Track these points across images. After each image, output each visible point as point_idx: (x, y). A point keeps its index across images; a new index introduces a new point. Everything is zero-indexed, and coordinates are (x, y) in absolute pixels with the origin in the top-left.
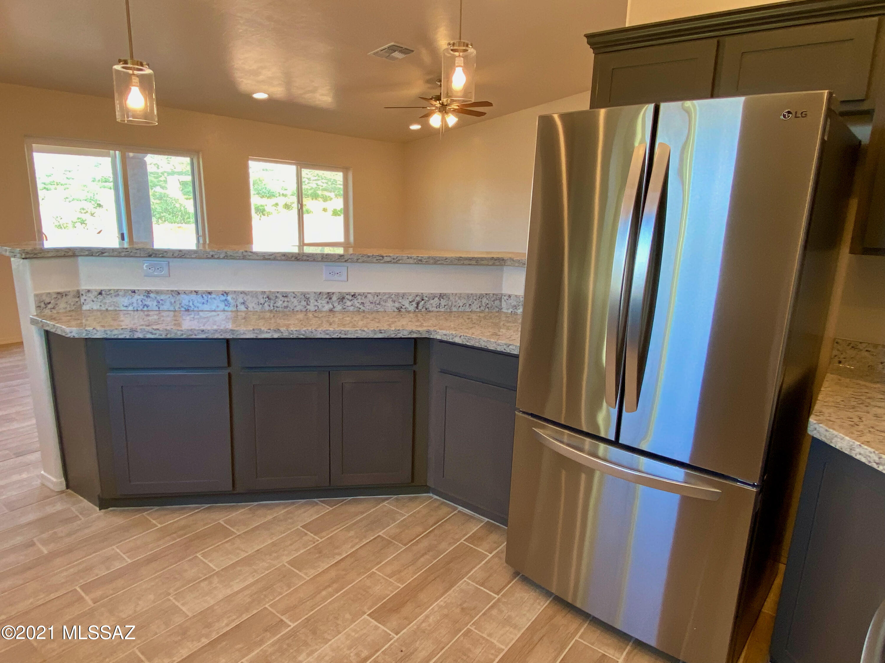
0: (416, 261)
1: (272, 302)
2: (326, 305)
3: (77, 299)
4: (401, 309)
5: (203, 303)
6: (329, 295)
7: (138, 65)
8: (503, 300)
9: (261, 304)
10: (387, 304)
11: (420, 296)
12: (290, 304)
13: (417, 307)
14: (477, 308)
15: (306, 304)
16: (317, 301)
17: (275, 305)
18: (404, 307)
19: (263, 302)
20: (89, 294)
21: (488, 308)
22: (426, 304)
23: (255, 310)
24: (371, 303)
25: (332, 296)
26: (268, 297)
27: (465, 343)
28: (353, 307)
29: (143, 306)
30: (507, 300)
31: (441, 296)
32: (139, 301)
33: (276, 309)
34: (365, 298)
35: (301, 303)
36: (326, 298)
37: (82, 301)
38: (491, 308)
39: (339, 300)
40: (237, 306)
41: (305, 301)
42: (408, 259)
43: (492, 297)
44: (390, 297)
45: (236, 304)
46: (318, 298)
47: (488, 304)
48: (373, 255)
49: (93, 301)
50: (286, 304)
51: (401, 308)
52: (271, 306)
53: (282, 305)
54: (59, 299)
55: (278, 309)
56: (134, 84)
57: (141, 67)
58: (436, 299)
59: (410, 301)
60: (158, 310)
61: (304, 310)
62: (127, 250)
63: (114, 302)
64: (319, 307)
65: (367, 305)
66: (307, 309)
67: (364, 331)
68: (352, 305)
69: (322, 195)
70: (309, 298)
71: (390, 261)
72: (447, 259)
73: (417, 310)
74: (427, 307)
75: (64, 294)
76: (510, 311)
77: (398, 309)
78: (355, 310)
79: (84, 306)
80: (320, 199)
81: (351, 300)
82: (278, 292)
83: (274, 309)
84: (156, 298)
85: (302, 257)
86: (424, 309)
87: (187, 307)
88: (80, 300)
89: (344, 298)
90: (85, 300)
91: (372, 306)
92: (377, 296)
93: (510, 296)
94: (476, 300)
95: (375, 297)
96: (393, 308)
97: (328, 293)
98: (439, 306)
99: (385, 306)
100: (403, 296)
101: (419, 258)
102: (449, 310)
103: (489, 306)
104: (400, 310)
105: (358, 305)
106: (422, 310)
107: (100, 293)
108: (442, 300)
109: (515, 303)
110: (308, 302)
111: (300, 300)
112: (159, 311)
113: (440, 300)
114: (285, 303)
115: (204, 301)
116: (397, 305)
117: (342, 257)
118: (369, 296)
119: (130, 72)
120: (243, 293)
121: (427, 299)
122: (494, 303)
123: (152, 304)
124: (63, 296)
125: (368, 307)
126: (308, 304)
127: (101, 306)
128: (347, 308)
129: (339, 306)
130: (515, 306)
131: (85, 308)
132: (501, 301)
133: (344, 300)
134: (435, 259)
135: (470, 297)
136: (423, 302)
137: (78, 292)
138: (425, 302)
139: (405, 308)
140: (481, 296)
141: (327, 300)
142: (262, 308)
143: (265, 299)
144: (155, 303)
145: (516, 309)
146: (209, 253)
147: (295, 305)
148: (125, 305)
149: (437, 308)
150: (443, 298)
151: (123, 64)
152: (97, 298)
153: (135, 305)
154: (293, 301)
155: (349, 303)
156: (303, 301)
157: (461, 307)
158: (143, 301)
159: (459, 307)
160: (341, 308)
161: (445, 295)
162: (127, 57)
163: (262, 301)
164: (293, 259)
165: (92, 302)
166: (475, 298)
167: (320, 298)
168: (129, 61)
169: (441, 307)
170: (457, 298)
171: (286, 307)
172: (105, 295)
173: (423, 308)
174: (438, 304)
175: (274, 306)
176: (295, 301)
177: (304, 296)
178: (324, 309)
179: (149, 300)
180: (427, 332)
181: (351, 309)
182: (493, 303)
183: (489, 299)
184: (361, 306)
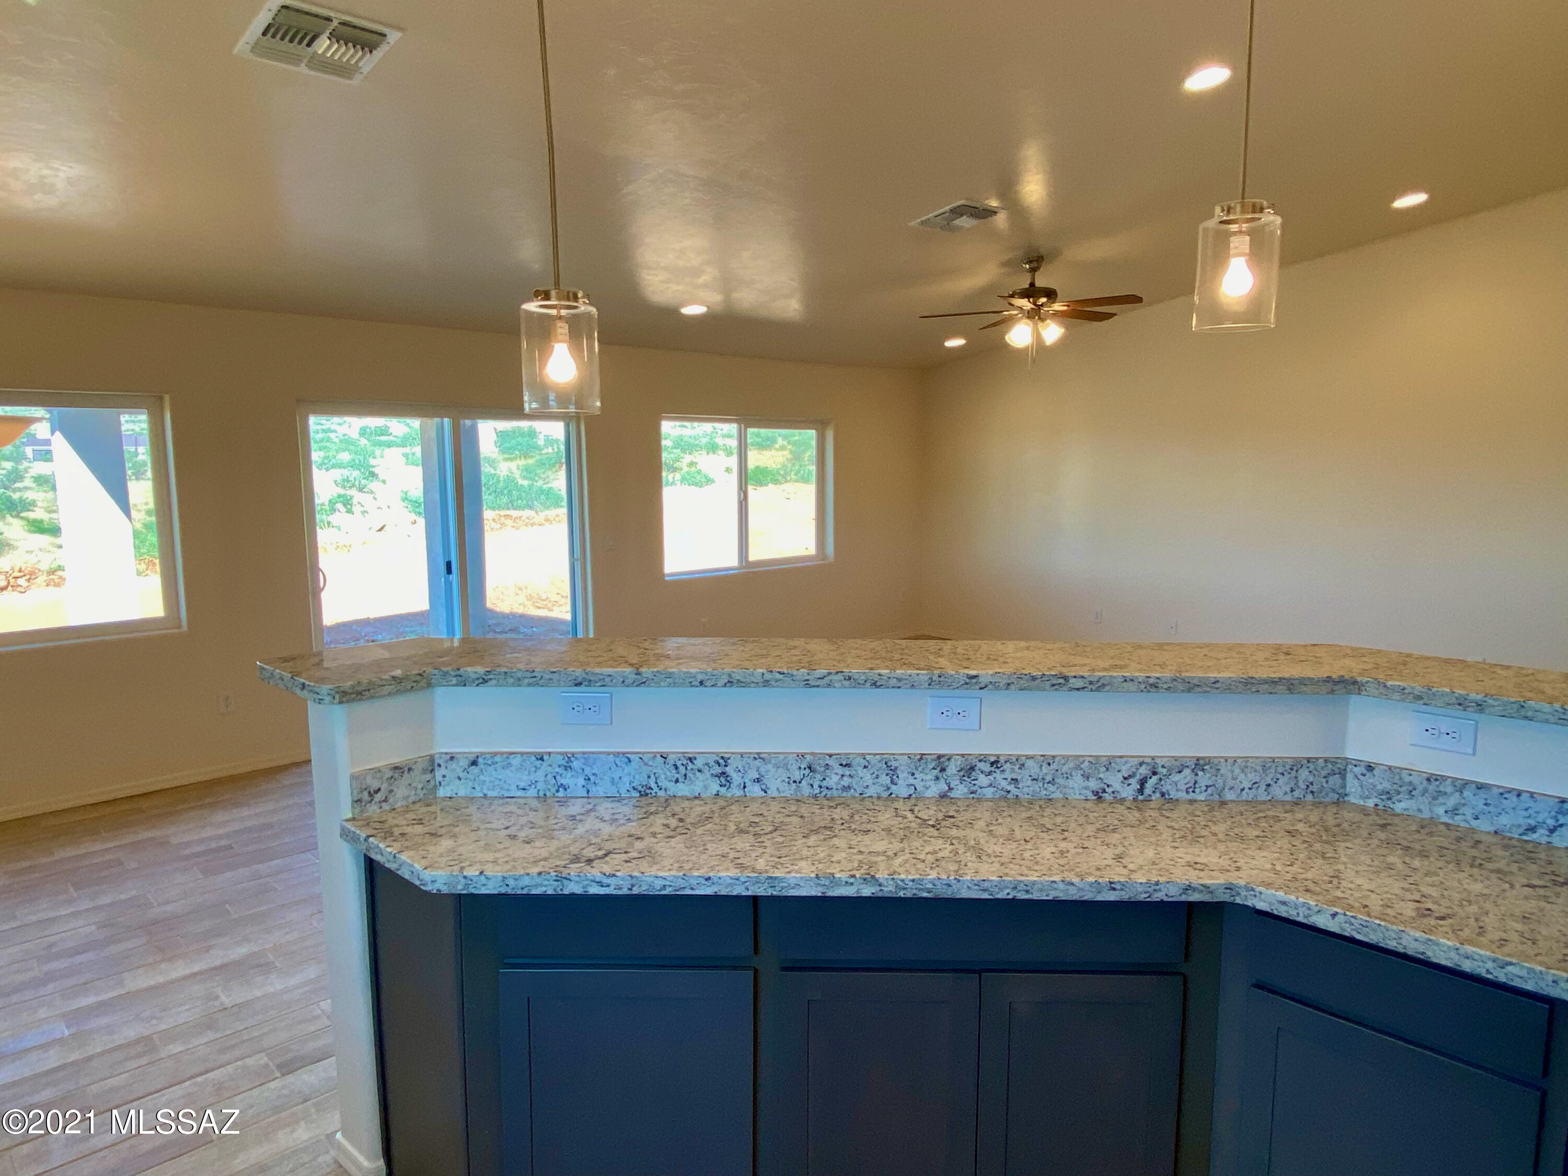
0: (1143, 686)
1: (819, 777)
2: (932, 783)
3: (428, 777)
4: (1105, 794)
5: (677, 781)
6: (941, 763)
7: (569, 300)
8: (1349, 777)
9: (795, 782)
10: (1071, 783)
11: (1147, 764)
12: (854, 782)
13: (1141, 791)
14: (1286, 793)
15: (889, 782)
16: (913, 774)
17: (825, 784)
18: (1109, 790)
19: (798, 778)
20: (453, 765)
21: (1312, 792)
22: (1163, 782)
23: (783, 795)
24: (1032, 780)
25: (947, 763)
26: (810, 768)
27: (1348, 931)
28: (991, 790)
29: (556, 788)
30: (1363, 775)
31: (1200, 764)
32: (550, 777)
33: (825, 792)
34: (1020, 768)
35: (879, 780)
36: (934, 768)
37: (439, 778)
38: (1321, 792)
39: (962, 774)
40: (745, 787)
41: (887, 775)
42: (1125, 683)
43: (1322, 768)
44: (1078, 767)
45: (743, 780)
46: (917, 769)
47: (1312, 783)
48: (1043, 674)
49: (459, 779)
50: (846, 781)
51: (1104, 791)
52: (816, 786)
53: (837, 784)
54: (395, 780)
55: (829, 793)
56: (560, 337)
57: (575, 304)
58: (1187, 772)
59: (1126, 776)
60: (586, 795)
61: (885, 795)
62: (534, 675)
63: (500, 780)
64: (918, 790)
65: (1024, 784)
66: (891, 794)
67: (1072, 884)
68: (990, 785)
69: (724, 445)
70: (896, 768)
71: (1083, 688)
72: (1218, 681)
73: (1140, 798)
74: (1164, 790)
75: (406, 769)
76: (1370, 803)
77: (1096, 793)
78: (997, 796)
79: (441, 789)
80: (720, 452)
81: (990, 773)
82: (831, 756)
83: (821, 792)
84: (583, 770)
85: (887, 681)
86: (1158, 795)
87: (643, 790)
88: (435, 777)
89: (972, 768)
90: (444, 776)
91: (1037, 786)
92: (1049, 764)
93: (1370, 768)
94: (1283, 774)
95: (1043, 768)
96: (1084, 791)
97: (939, 757)
98: (1192, 788)
99: (1065, 787)
100: (1109, 763)
101: (1151, 681)
102: (1216, 797)
103: (1314, 788)
104: (1100, 797)
105: (1004, 784)
106: (1153, 798)
107: (474, 763)
108: (1200, 773)
109: (1386, 785)
110: (895, 777)
111: (876, 773)
112: (588, 798)
113: (1196, 775)
114: (845, 778)
115: (677, 776)
116: (1093, 784)
117: (974, 681)
118: (1029, 763)
119: (554, 312)
120: (758, 757)
121: (1164, 771)
122: (1327, 782)
123: (574, 782)
124: (403, 772)
125: (1026, 790)
126: (892, 782)
127: (474, 788)
128: (980, 791)
129: (961, 787)
130: (1388, 793)
131: (441, 793)
132: (1344, 778)
133: (974, 773)
134: (1189, 683)
135: (1270, 768)
136: (1154, 779)
137: (432, 759)
138: (1161, 779)
139: (1113, 792)
140: (1296, 765)
141: (935, 772)
142: (796, 791)
143: (803, 772)
144: (581, 781)
145: (1389, 799)
146: (695, 677)
147: (865, 784)
148: (522, 785)
149: (1187, 792)
150: (1203, 770)
151: (542, 299)
152: (468, 773)
153: (540, 786)
154: (861, 775)
155: (983, 780)
156: (884, 775)
157: (1247, 790)
158: (558, 777)
159: (1243, 790)
160: (966, 790)
161: (1208, 761)
162: (549, 285)
163: (797, 776)
164: (868, 684)
165: (457, 781)
166: (1280, 770)
167: (920, 769)
168: (553, 293)
169: (1197, 790)
170: (1237, 771)
171: (847, 788)
172: (482, 766)
173: (1154, 792)
174: (1191, 784)
175: (820, 787)
176: (868, 778)
177: (886, 763)
178: (928, 794)
179: (569, 774)
180: (1226, 888)
181: (989, 792)
182: (1324, 780)
183: (1314, 772)
184: (1011, 788)
